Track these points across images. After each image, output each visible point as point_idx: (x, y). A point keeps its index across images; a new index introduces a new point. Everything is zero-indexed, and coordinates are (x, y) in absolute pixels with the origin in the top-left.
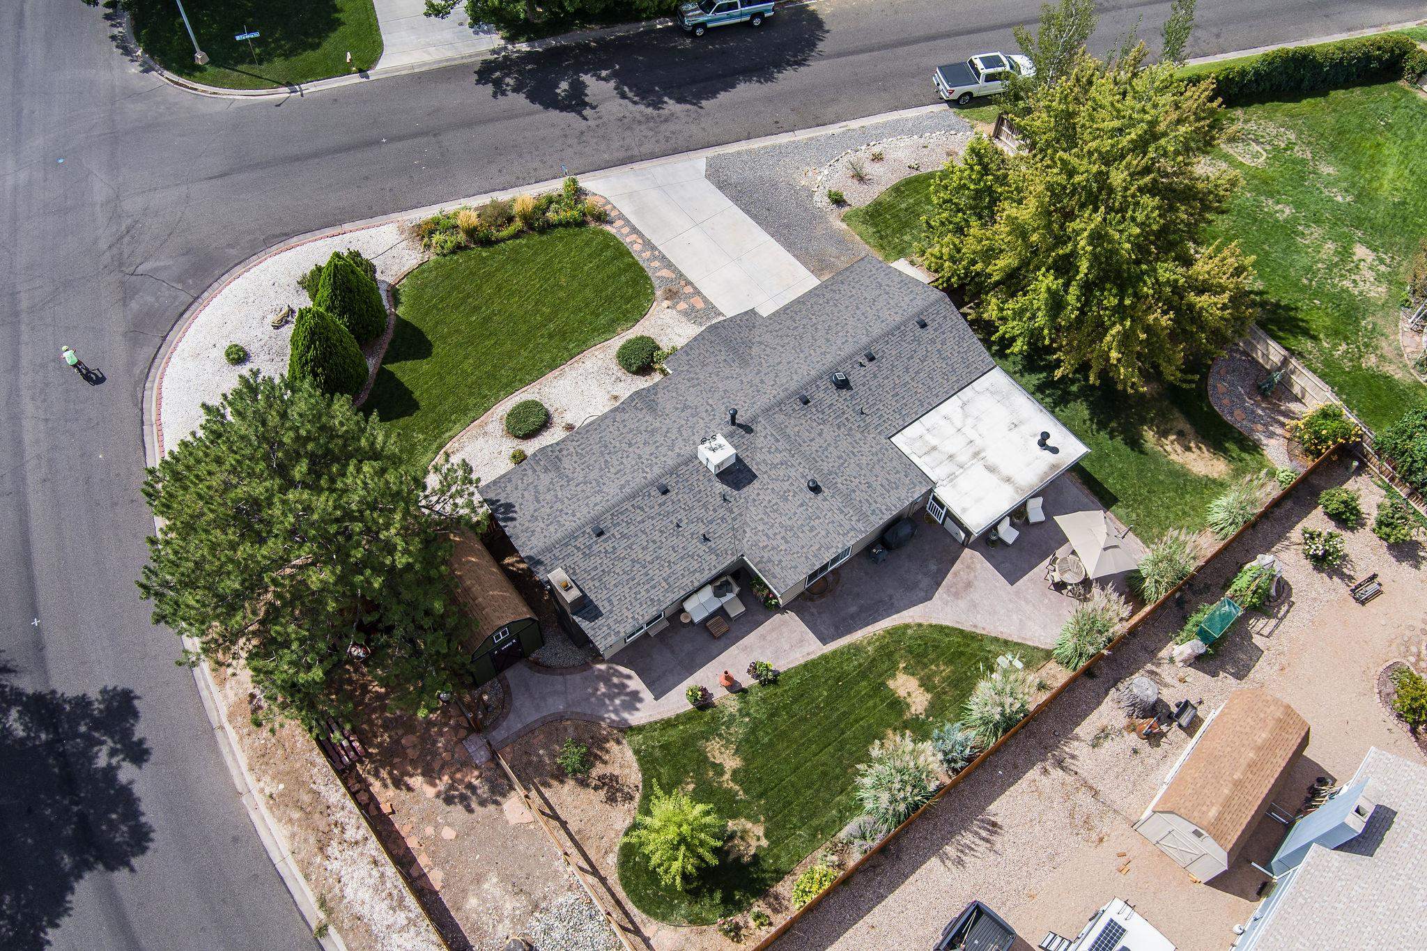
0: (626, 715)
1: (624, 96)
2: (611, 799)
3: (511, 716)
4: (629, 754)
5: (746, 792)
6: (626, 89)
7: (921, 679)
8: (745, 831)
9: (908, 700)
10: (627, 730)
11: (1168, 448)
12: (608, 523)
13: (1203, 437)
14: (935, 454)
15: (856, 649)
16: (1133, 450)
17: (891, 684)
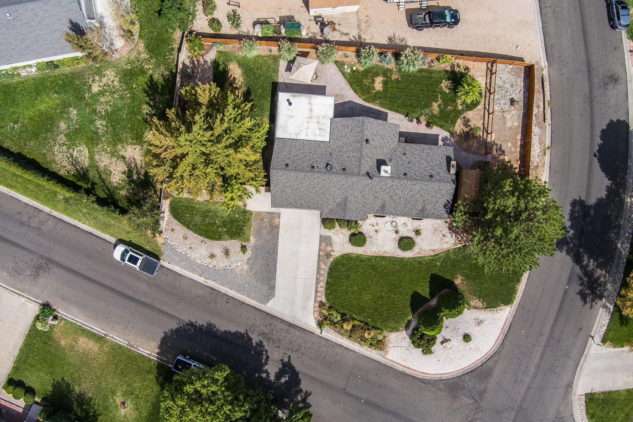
0: (449, 137)
2: (468, 120)
3: (476, 160)
4: (456, 127)
5: (438, 95)
7: (373, 84)
8: (446, 87)
9: (381, 82)
10: (452, 134)
11: (240, 84)
12: (427, 177)
13: (226, 78)
14: (321, 127)
15: (381, 105)
16: (251, 92)
17: (381, 89)
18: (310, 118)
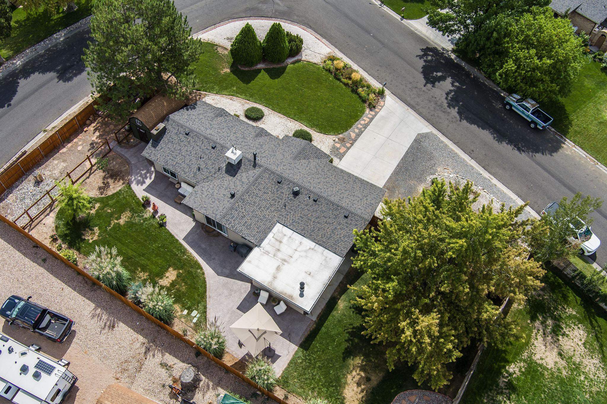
0: (134, 182)
1: (447, 94)
2: (100, 188)
3: (126, 150)
4: (118, 189)
5: (110, 230)
6: (453, 94)
7: (175, 280)
8: (94, 234)
9: (165, 278)
10: (129, 185)
11: (354, 373)
12: (192, 135)
14: (278, 243)
15: (185, 252)
16: (343, 353)
17: (171, 269)
18: (285, 260)
